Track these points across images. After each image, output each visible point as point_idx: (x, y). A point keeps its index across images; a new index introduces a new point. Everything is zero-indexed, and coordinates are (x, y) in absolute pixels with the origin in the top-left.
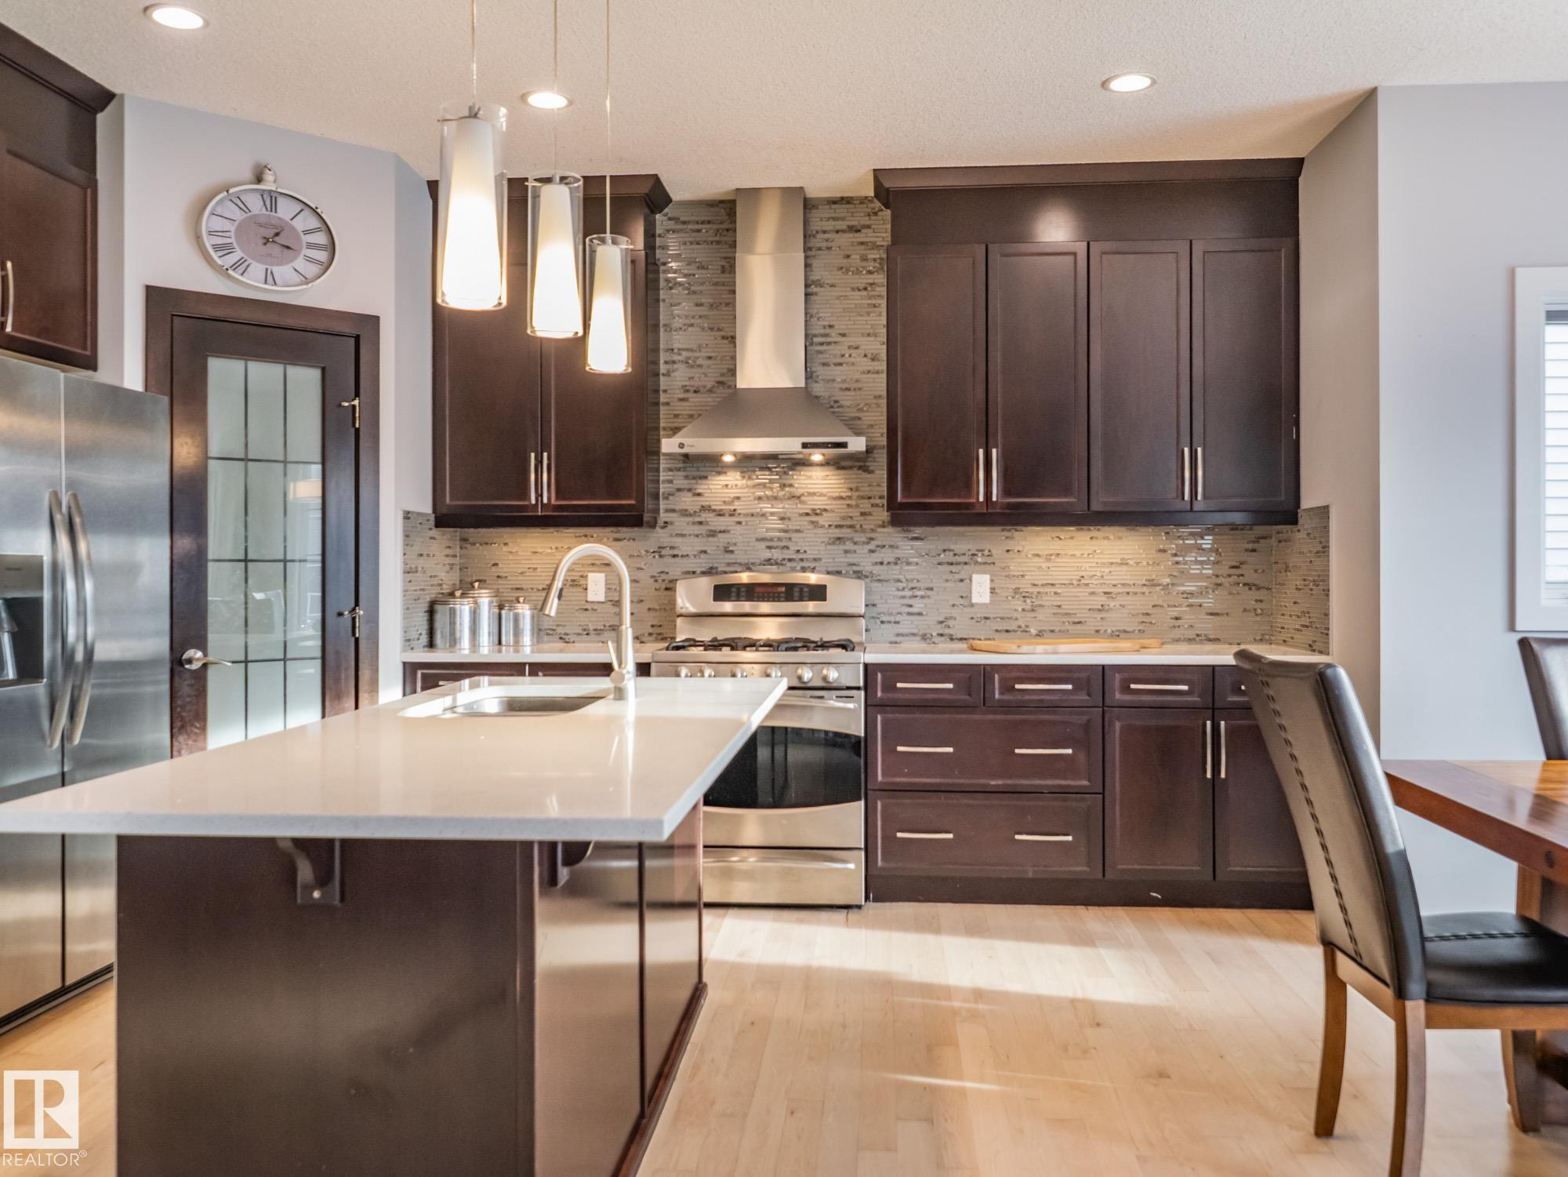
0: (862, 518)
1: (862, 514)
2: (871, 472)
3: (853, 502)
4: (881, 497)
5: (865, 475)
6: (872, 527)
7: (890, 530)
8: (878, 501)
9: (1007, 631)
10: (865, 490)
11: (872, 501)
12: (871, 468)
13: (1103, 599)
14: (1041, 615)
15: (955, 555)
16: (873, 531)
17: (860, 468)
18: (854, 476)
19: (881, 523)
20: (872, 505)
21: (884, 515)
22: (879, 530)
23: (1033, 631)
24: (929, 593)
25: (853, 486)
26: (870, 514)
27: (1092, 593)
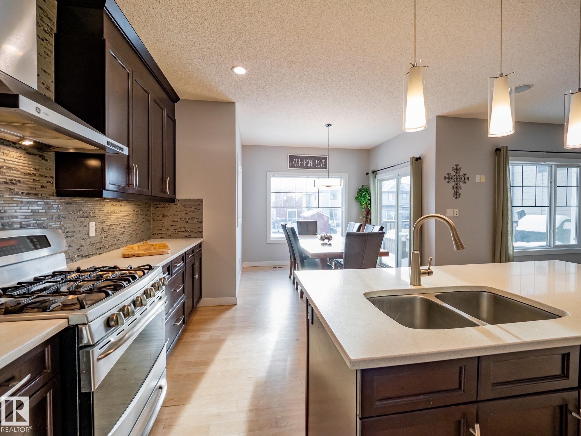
0: (42, 189)
1: (42, 187)
2: (46, 160)
3: (37, 179)
4: (52, 177)
5: (43, 161)
6: (47, 196)
7: (55, 198)
8: (51, 180)
9: (100, 248)
10: (43, 172)
11: (47, 179)
12: (46, 158)
13: (123, 229)
14: (109, 239)
15: (83, 213)
16: (47, 198)
17: (40, 156)
18: (37, 161)
19: (51, 193)
20: (47, 182)
21: (52, 188)
22: (52, 198)
23: (107, 246)
24: (74, 234)
25: (37, 167)
26: (46, 187)
27: (121, 227)
